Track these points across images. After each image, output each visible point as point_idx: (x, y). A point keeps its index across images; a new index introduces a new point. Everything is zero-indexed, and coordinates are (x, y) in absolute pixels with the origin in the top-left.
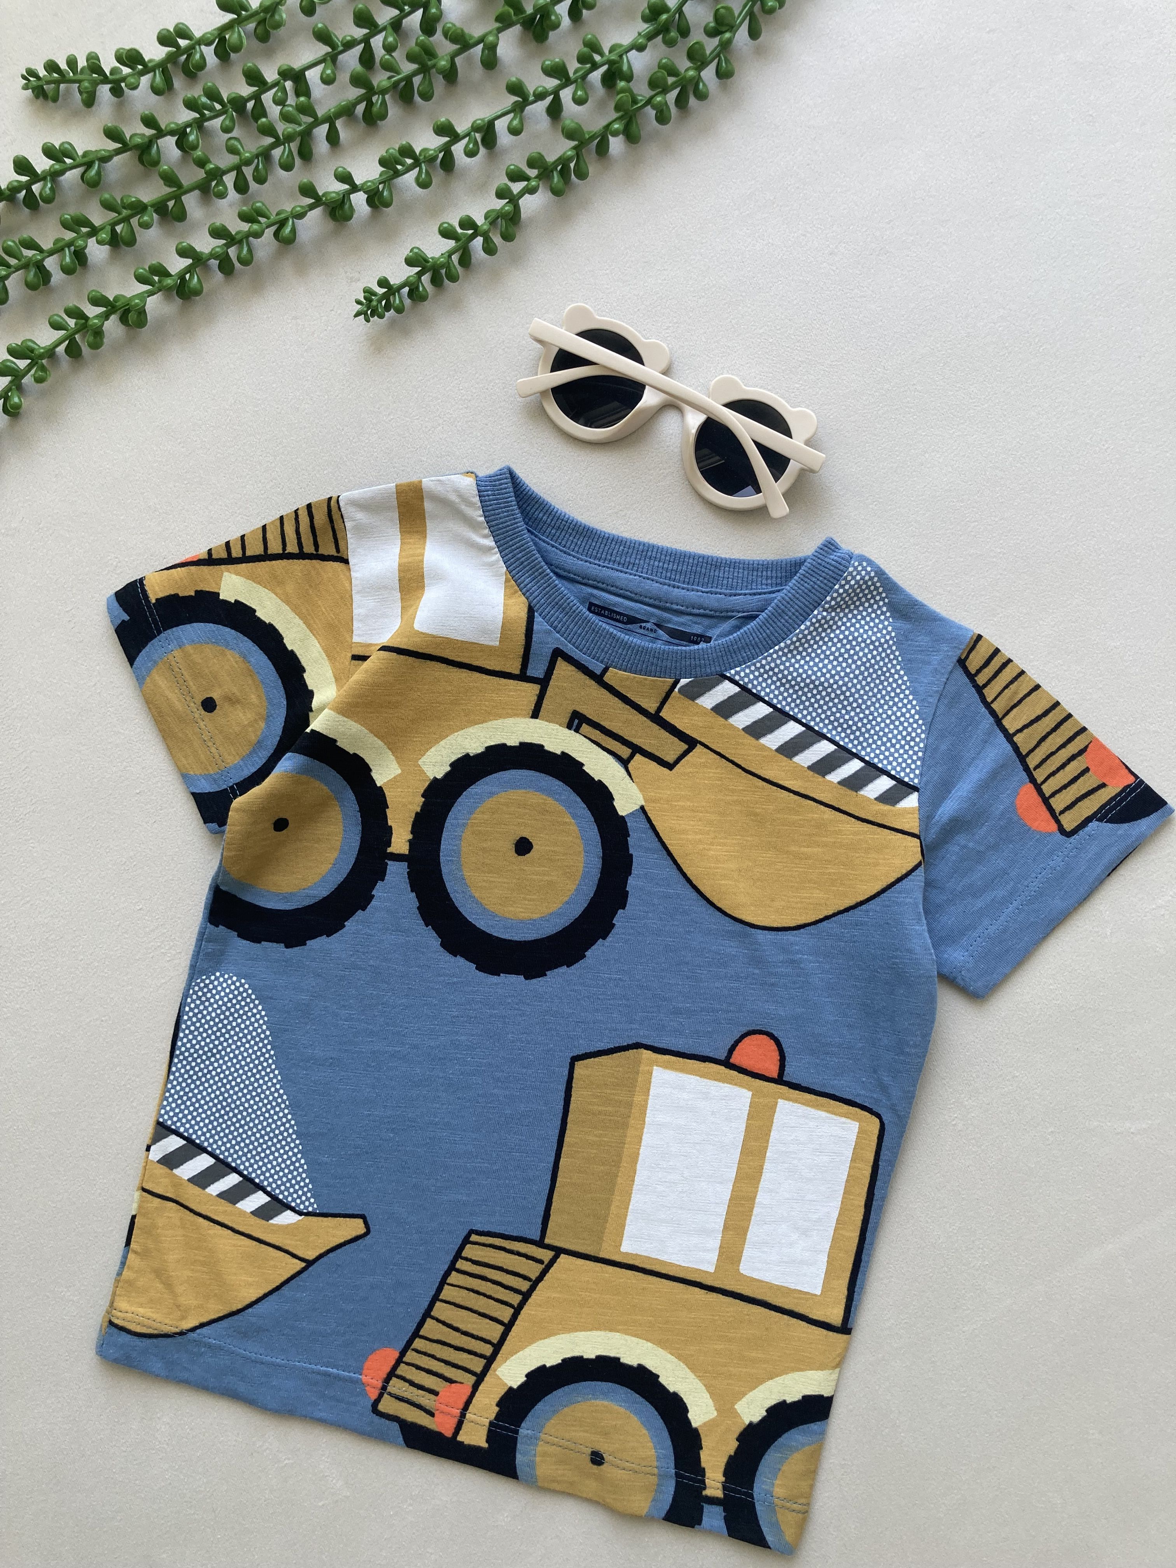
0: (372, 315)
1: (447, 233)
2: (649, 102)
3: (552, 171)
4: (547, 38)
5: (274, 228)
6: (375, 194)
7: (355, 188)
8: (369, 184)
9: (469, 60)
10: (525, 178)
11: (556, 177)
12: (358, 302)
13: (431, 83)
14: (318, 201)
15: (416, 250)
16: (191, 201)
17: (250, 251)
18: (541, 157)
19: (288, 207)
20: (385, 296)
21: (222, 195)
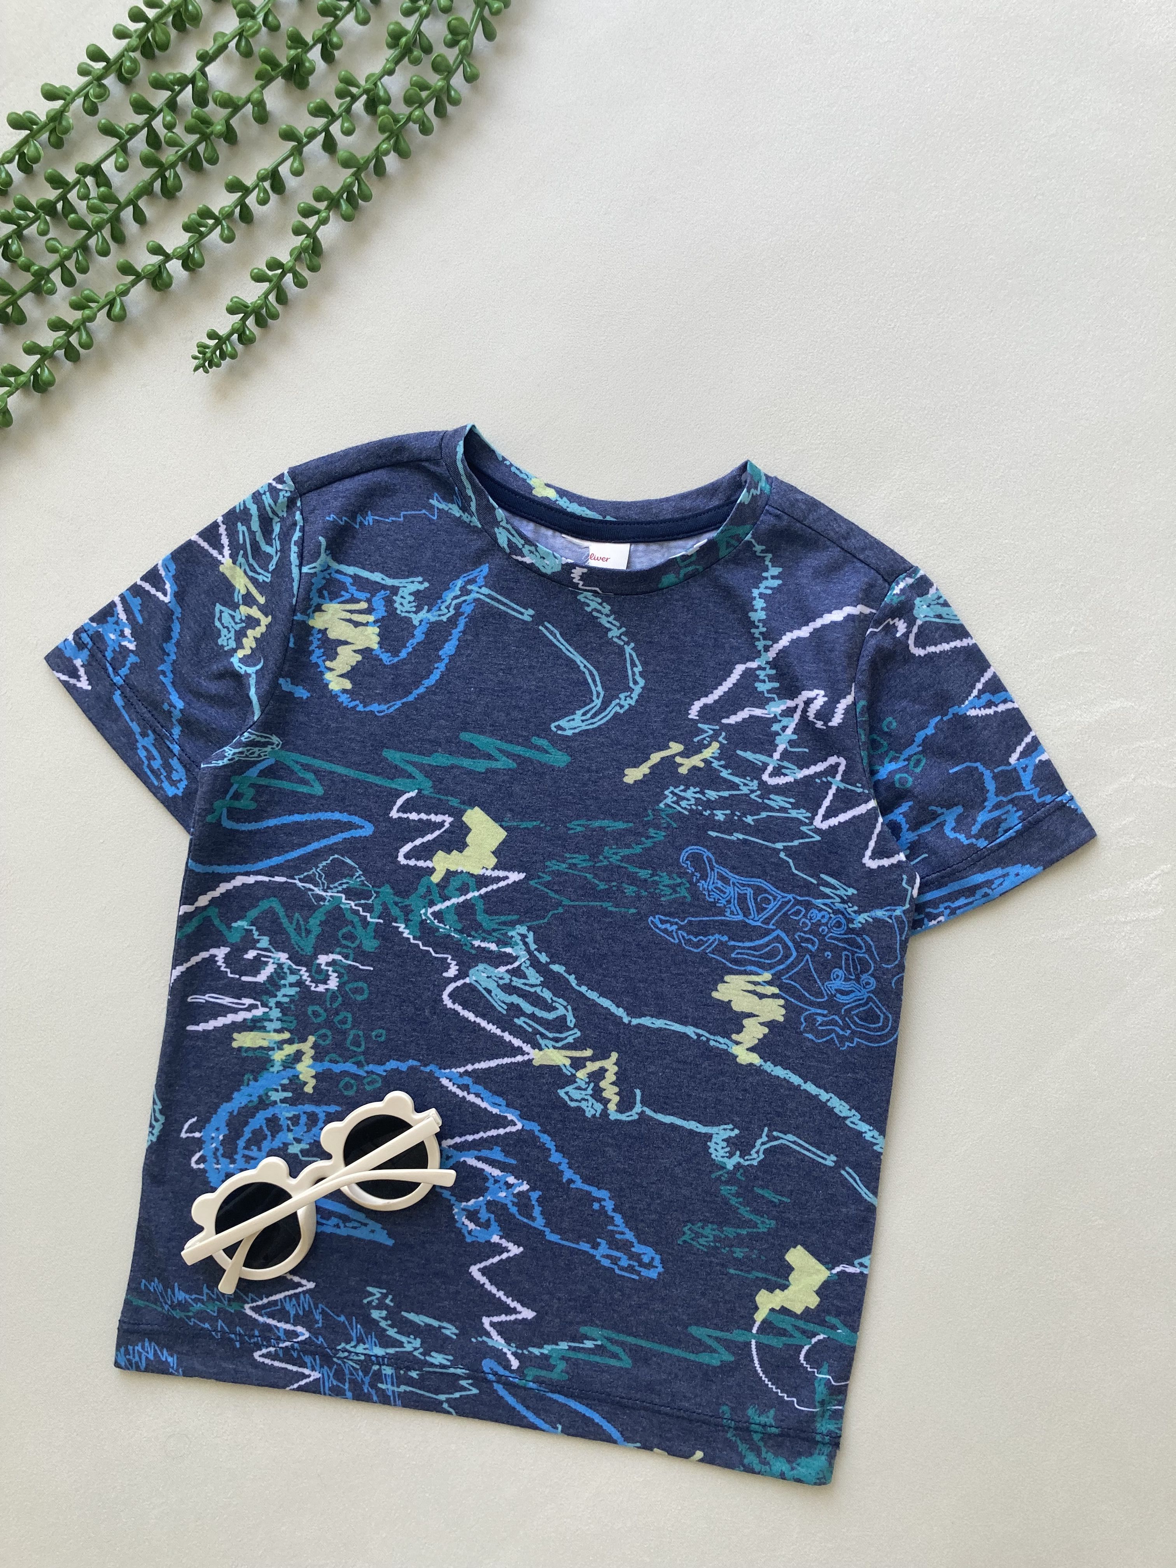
0: (210, 366)
1: (259, 278)
2: (409, 119)
3: (339, 201)
4: (307, 84)
5: (105, 309)
6: (188, 258)
7: (168, 257)
8: (180, 250)
9: (244, 118)
10: (315, 212)
11: (344, 205)
12: (195, 358)
13: (215, 150)
14: (139, 276)
15: (235, 300)
16: (27, 303)
17: (88, 334)
18: (325, 190)
19: (112, 288)
20: (219, 346)
21: (52, 292)
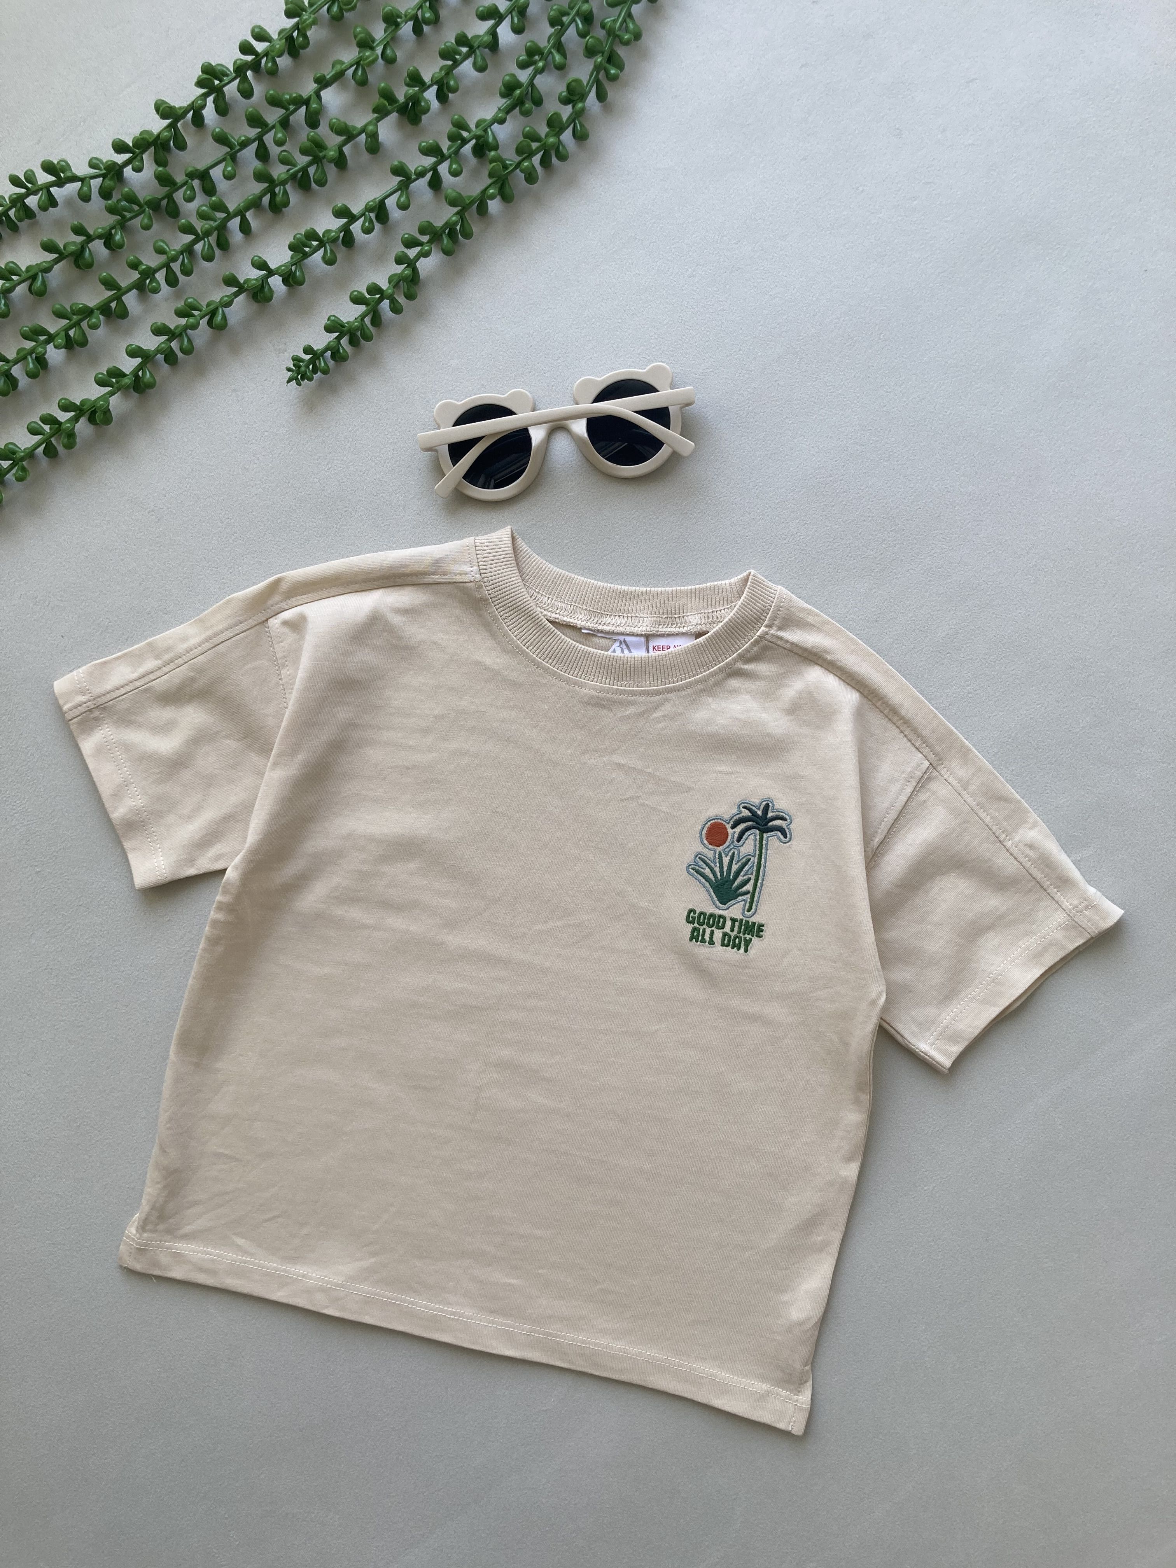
0: (303, 378)
1: (357, 300)
2: (518, 166)
3: (441, 235)
4: (420, 120)
5: (207, 318)
6: (290, 275)
7: (271, 273)
8: (283, 268)
9: (356, 147)
10: (417, 243)
12: (289, 370)
13: (324, 173)
14: (241, 289)
15: (333, 318)
16: (131, 299)
17: (189, 340)
18: (430, 224)
19: (216, 298)
20: (311, 361)
21: (156, 291)
